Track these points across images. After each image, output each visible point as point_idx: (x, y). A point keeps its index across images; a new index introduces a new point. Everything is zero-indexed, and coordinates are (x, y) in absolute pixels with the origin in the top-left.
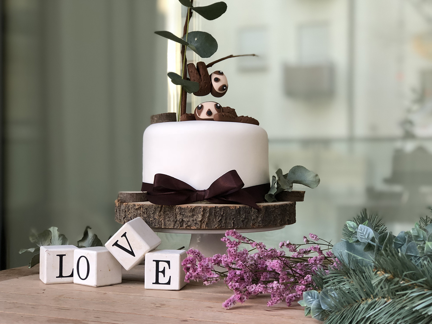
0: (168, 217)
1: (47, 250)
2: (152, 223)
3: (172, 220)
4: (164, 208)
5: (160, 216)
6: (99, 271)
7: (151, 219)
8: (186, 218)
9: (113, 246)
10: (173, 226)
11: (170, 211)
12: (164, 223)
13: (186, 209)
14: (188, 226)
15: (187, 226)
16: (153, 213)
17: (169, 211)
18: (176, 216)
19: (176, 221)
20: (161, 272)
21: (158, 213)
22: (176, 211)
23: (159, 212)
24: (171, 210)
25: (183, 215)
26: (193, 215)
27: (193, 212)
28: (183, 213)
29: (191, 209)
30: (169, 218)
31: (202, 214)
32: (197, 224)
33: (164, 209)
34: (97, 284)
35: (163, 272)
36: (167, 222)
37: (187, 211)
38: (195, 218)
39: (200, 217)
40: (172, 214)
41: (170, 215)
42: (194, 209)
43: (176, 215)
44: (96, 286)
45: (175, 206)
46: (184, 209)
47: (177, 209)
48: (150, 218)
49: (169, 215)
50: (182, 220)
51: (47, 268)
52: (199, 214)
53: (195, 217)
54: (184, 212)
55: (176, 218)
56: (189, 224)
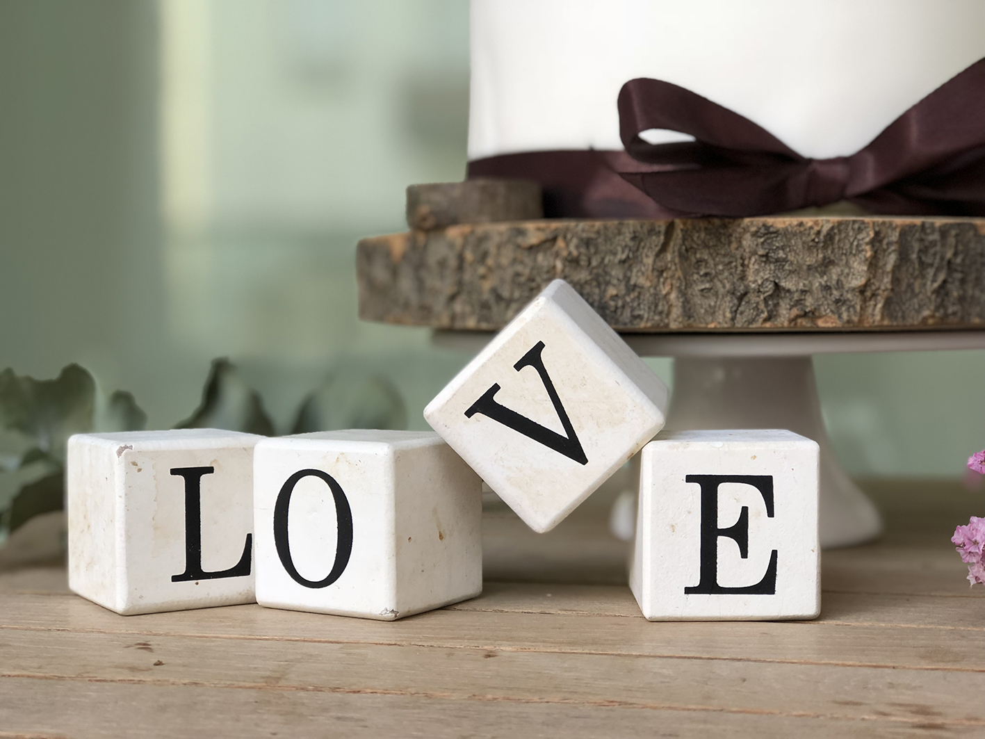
0: (706, 274)
1: (126, 447)
2: (617, 308)
3: (722, 291)
4: (685, 231)
5: (661, 272)
6: (403, 539)
7: (612, 291)
8: (795, 278)
9: (469, 413)
10: (728, 315)
11: (715, 246)
12: (684, 307)
13: (795, 234)
14: (805, 315)
15: (798, 317)
16: (623, 262)
17: (706, 246)
18: (743, 271)
19: (746, 294)
20: (726, 532)
21: (649, 261)
22: (744, 243)
23: (658, 255)
24: (719, 240)
25: (780, 262)
26: (827, 264)
27: (825, 247)
28: (781, 254)
29: (819, 233)
30: (711, 281)
31: (869, 254)
32: (844, 302)
33: (684, 239)
34: (397, 603)
35: (739, 533)
36: (697, 300)
37: (797, 243)
38: (835, 277)
39: (857, 273)
40: (726, 260)
41: (716, 265)
42: (830, 236)
43: (743, 265)
44: (391, 616)
45: (737, 222)
46: (786, 233)
47: (748, 236)
48: (608, 283)
49: (711, 262)
50: (776, 285)
51: (129, 537)
52: (852, 260)
53: (835, 272)
54: (783, 248)
55: (743, 278)
56: (809, 302)
